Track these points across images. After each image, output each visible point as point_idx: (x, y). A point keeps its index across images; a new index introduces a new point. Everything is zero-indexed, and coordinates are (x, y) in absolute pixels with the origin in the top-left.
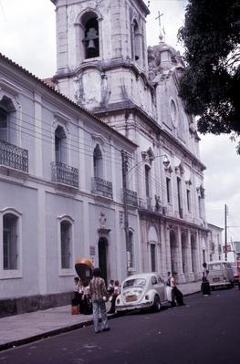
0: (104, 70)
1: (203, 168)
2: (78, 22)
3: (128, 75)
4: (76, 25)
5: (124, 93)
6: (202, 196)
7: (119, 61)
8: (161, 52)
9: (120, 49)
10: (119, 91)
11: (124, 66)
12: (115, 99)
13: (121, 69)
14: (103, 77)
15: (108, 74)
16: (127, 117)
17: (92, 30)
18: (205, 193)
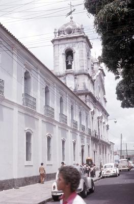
0: (76, 75)
1: (108, 115)
2: (64, 53)
3: (86, 78)
4: (63, 54)
5: (85, 86)
6: (108, 129)
7: (83, 72)
8: (94, 63)
9: (83, 66)
10: (83, 85)
11: (85, 74)
12: (81, 88)
13: (83, 75)
14: (75, 78)
15: (77, 77)
16: (86, 96)
17: (70, 56)
18: (109, 127)
